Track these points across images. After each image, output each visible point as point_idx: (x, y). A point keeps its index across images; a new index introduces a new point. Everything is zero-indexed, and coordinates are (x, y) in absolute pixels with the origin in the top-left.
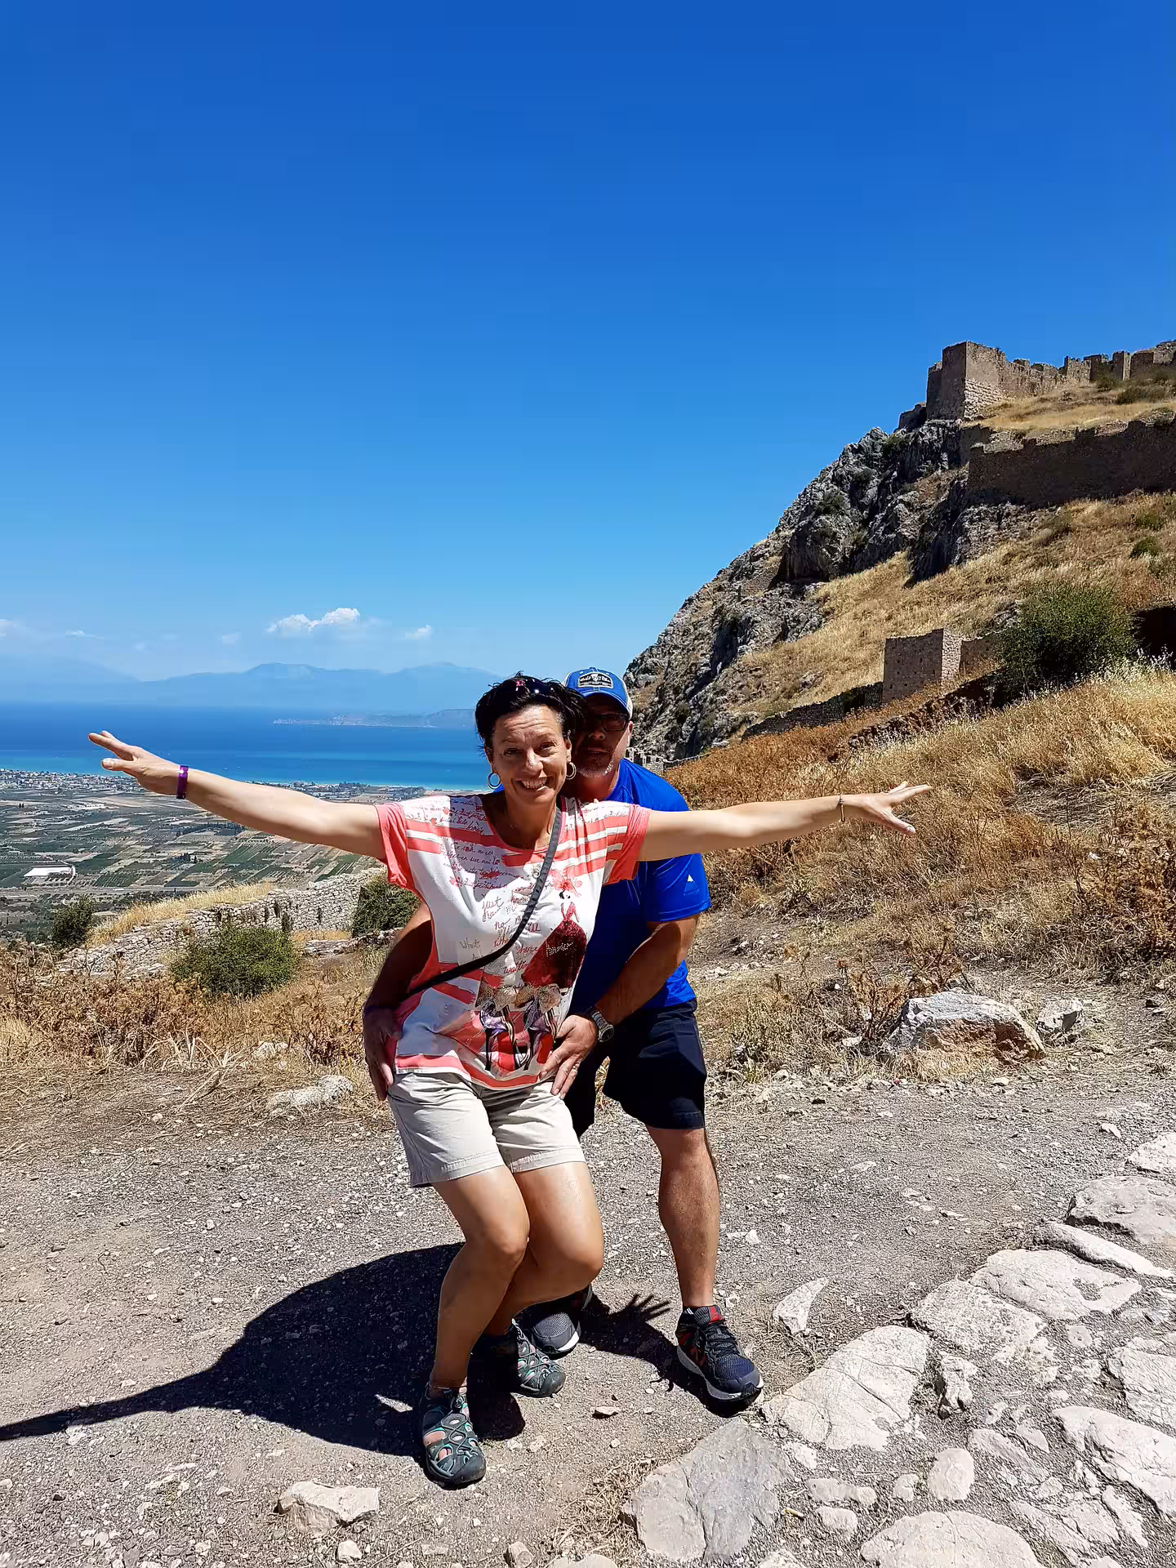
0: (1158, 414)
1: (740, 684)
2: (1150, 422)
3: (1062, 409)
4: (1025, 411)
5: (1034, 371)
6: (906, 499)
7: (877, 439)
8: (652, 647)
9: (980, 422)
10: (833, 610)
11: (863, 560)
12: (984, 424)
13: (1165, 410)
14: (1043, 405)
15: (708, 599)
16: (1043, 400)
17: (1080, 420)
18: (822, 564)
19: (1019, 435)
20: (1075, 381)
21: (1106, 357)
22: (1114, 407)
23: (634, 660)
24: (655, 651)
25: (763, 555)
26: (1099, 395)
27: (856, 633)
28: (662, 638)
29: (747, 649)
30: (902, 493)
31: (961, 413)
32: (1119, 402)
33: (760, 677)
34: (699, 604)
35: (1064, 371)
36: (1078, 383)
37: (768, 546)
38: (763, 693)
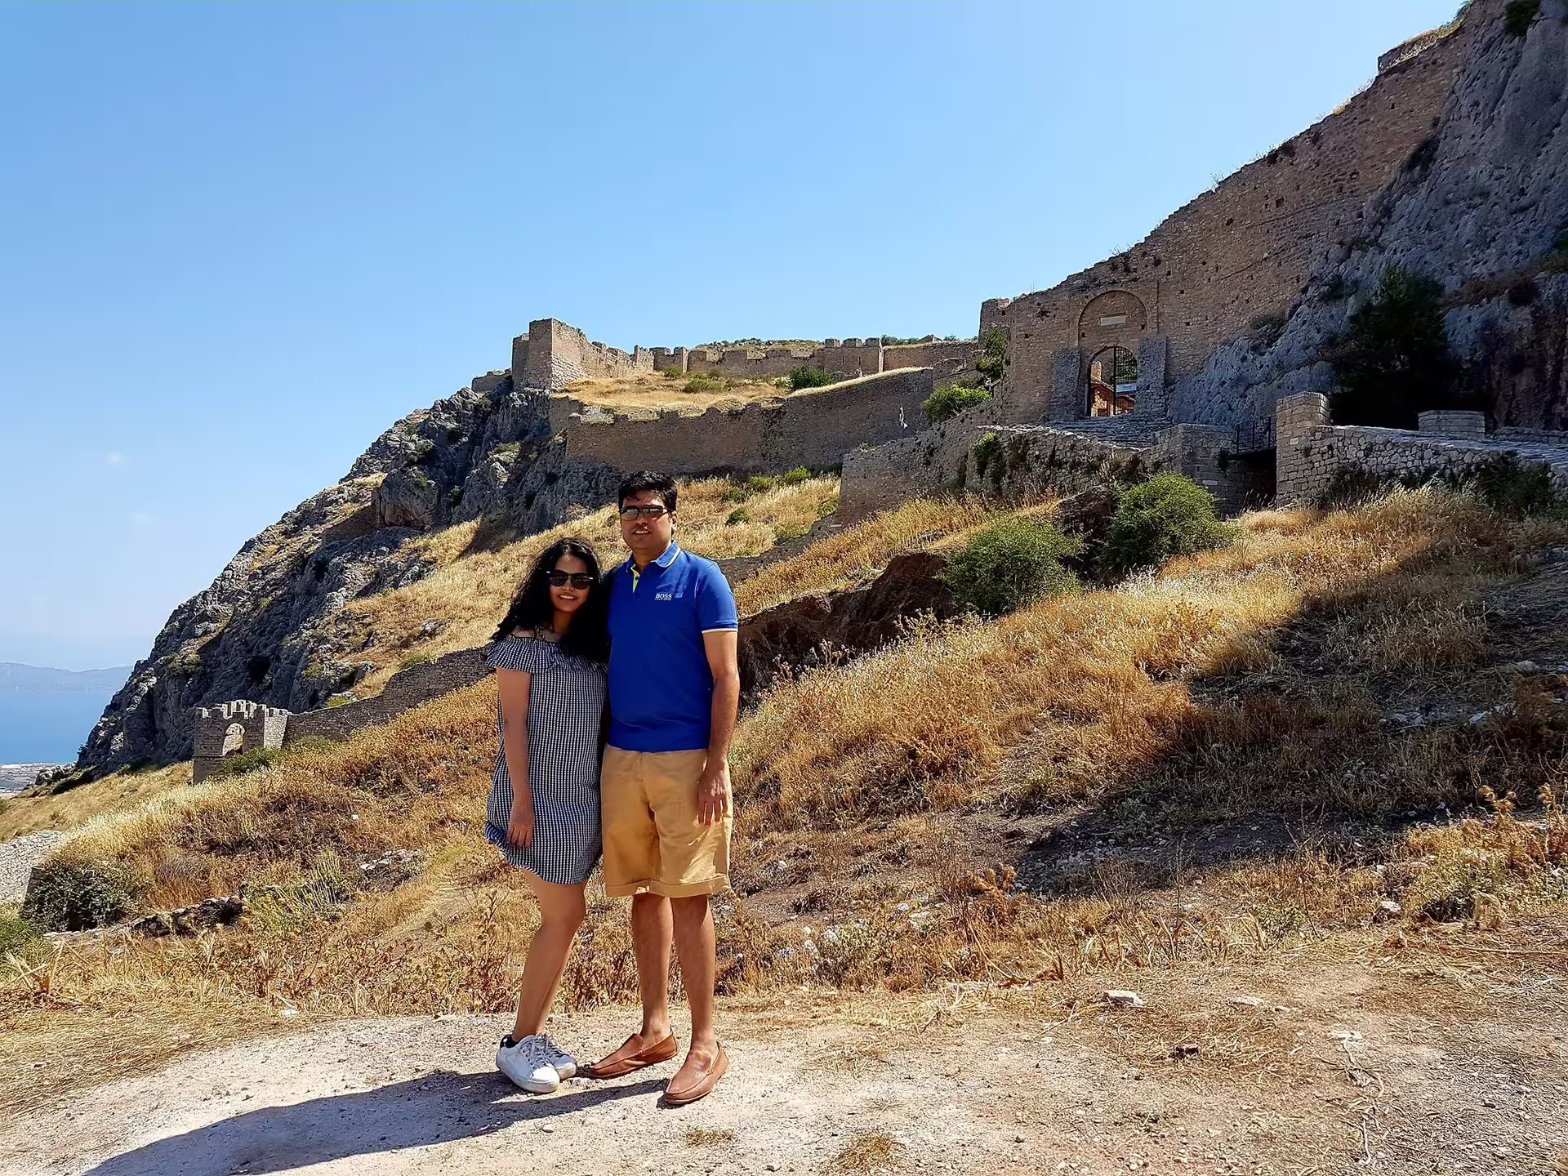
0: (730, 405)
1: (346, 632)
2: (725, 410)
3: (639, 392)
4: (607, 390)
5: (610, 354)
6: (502, 458)
7: (467, 398)
8: (206, 592)
9: (567, 394)
10: (435, 560)
11: (460, 513)
12: (573, 396)
13: (734, 401)
14: (621, 386)
15: (273, 543)
16: (620, 382)
17: (658, 404)
18: (417, 513)
19: (607, 411)
20: (643, 369)
21: (668, 350)
22: (685, 395)
23: (180, 607)
24: (210, 597)
25: (336, 501)
26: (668, 383)
27: (474, 583)
28: (219, 582)
29: (337, 597)
30: (498, 452)
31: (548, 385)
32: (686, 391)
33: (370, 624)
34: (262, 547)
35: (634, 357)
36: (644, 369)
37: (343, 493)
38: (376, 642)
